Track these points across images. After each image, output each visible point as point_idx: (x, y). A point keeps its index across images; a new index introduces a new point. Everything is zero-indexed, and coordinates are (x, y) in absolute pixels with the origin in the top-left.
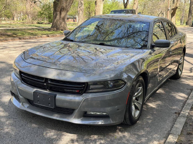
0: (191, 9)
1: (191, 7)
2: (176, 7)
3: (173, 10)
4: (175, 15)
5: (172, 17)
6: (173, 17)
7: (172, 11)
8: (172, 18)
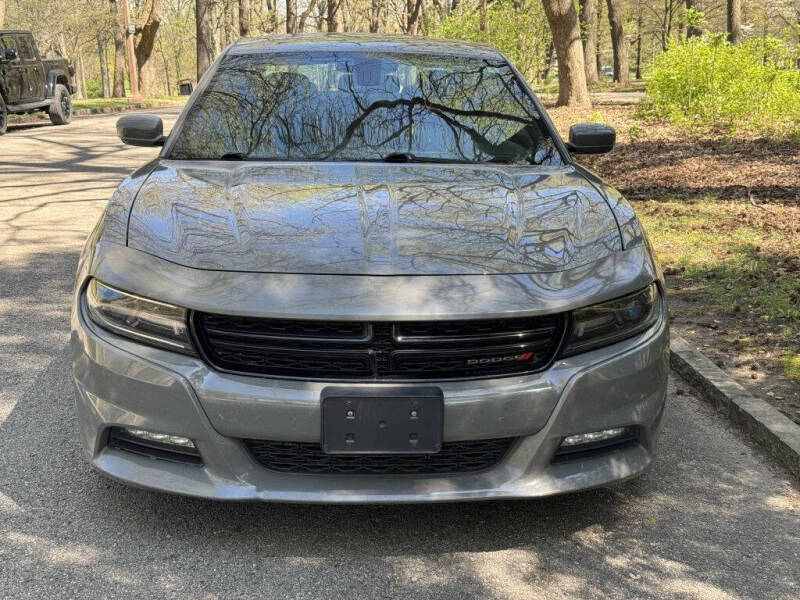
0: (204, 32)
1: (203, 24)
2: (151, 21)
3: (140, 35)
4: (153, 53)
5: (140, 65)
6: (147, 62)
7: (139, 40)
8: (142, 69)
